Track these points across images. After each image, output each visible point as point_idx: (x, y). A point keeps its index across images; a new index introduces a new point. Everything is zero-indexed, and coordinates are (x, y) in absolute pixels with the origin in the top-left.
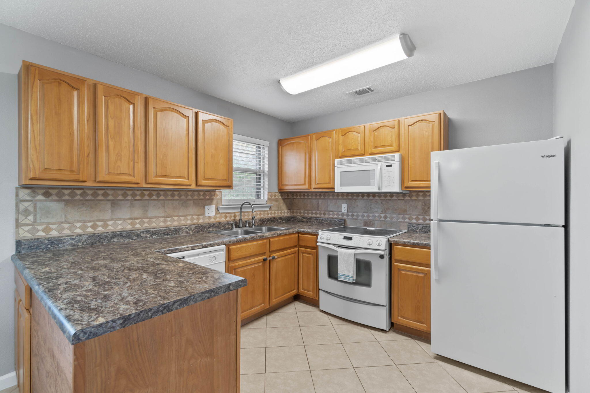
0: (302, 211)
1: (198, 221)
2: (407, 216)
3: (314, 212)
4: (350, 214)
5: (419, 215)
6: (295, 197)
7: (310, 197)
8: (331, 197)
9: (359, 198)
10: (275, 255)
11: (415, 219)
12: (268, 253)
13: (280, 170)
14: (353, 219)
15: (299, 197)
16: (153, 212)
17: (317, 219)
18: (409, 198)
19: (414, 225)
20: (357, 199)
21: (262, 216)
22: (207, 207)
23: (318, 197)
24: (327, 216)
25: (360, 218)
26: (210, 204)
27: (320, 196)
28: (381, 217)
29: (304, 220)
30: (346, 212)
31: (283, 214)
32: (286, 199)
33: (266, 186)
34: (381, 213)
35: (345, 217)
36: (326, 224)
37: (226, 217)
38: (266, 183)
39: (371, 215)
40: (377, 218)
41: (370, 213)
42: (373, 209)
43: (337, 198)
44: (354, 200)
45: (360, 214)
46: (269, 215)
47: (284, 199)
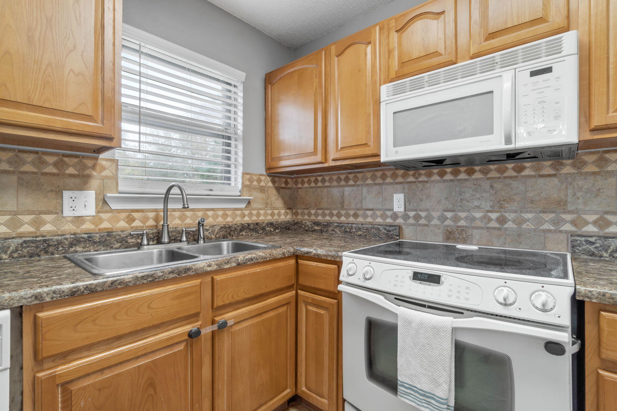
0: (313, 212)
1: (38, 229)
2: (568, 217)
3: (335, 212)
4: (412, 214)
5: (607, 213)
6: (300, 186)
7: (327, 184)
8: (369, 181)
9: (432, 179)
10: (229, 316)
11: (595, 223)
13: (269, 131)
14: (419, 225)
15: (306, 185)
17: (340, 225)
18: (573, 171)
19: (592, 240)
20: (427, 182)
21: (229, 219)
22: (67, 194)
23: (343, 183)
24: (360, 219)
25: (435, 222)
26: (80, 188)
28: (490, 220)
29: (316, 228)
30: (402, 209)
31: (276, 217)
32: (282, 188)
33: (241, 161)
34: (488, 211)
35: (400, 221)
36: (360, 235)
37: (130, 220)
38: (241, 154)
39: (463, 215)
40: (478, 223)
41: (460, 211)
42: (468, 201)
43: (381, 181)
44: (419, 185)
45: (435, 214)
46: (247, 219)
47: (278, 189)
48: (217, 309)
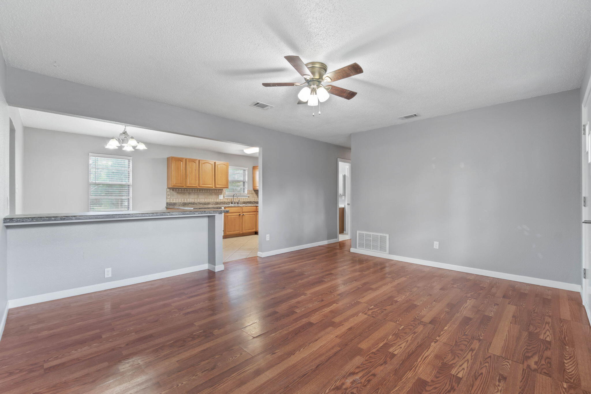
1: (216, 201)
10: (245, 214)
12: (241, 212)
13: (253, 181)
16: (201, 197)
21: (244, 200)
22: (219, 195)
26: (221, 194)
31: (255, 200)
33: (247, 187)
37: (228, 200)
38: (247, 186)
46: (248, 200)
47: (256, 193)
48: (243, 212)
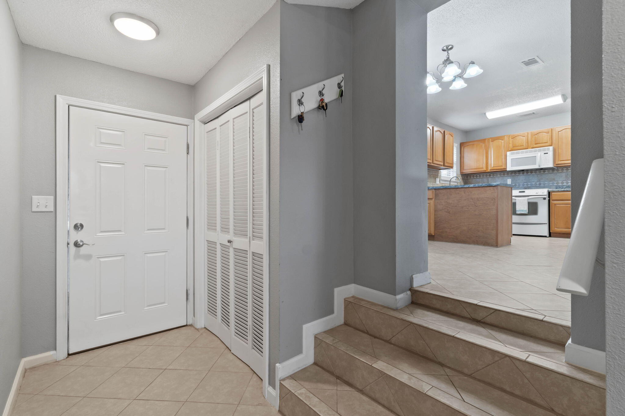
2: (555, 182)
4: (513, 184)
5: (564, 181)
6: (469, 176)
7: (481, 177)
8: (499, 176)
9: (520, 174)
11: (561, 183)
13: (462, 161)
14: (516, 187)
15: (472, 178)
18: (557, 172)
19: (560, 186)
20: (518, 175)
23: (488, 177)
25: (521, 186)
27: (490, 175)
30: (510, 183)
34: (536, 182)
39: (529, 183)
40: (534, 185)
42: (531, 180)
43: (503, 176)
44: (516, 176)
45: (521, 184)
